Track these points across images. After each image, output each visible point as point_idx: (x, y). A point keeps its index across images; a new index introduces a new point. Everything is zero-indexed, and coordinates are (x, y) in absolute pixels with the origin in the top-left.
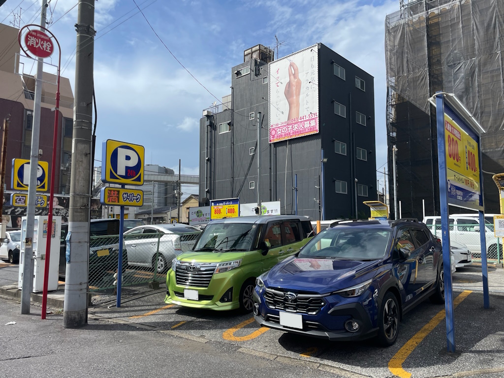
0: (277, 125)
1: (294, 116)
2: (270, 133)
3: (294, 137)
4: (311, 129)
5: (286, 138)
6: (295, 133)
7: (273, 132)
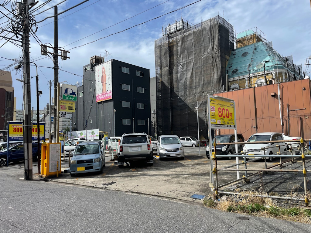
0: (99, 94)
1: (104, 91)
2: (96, 98)
3: (104, 100)
4: (110, 97)
5: (102, 101)
6: (105, 98)
7: (97, 98)
